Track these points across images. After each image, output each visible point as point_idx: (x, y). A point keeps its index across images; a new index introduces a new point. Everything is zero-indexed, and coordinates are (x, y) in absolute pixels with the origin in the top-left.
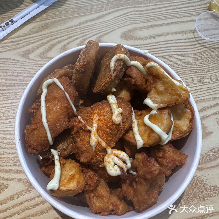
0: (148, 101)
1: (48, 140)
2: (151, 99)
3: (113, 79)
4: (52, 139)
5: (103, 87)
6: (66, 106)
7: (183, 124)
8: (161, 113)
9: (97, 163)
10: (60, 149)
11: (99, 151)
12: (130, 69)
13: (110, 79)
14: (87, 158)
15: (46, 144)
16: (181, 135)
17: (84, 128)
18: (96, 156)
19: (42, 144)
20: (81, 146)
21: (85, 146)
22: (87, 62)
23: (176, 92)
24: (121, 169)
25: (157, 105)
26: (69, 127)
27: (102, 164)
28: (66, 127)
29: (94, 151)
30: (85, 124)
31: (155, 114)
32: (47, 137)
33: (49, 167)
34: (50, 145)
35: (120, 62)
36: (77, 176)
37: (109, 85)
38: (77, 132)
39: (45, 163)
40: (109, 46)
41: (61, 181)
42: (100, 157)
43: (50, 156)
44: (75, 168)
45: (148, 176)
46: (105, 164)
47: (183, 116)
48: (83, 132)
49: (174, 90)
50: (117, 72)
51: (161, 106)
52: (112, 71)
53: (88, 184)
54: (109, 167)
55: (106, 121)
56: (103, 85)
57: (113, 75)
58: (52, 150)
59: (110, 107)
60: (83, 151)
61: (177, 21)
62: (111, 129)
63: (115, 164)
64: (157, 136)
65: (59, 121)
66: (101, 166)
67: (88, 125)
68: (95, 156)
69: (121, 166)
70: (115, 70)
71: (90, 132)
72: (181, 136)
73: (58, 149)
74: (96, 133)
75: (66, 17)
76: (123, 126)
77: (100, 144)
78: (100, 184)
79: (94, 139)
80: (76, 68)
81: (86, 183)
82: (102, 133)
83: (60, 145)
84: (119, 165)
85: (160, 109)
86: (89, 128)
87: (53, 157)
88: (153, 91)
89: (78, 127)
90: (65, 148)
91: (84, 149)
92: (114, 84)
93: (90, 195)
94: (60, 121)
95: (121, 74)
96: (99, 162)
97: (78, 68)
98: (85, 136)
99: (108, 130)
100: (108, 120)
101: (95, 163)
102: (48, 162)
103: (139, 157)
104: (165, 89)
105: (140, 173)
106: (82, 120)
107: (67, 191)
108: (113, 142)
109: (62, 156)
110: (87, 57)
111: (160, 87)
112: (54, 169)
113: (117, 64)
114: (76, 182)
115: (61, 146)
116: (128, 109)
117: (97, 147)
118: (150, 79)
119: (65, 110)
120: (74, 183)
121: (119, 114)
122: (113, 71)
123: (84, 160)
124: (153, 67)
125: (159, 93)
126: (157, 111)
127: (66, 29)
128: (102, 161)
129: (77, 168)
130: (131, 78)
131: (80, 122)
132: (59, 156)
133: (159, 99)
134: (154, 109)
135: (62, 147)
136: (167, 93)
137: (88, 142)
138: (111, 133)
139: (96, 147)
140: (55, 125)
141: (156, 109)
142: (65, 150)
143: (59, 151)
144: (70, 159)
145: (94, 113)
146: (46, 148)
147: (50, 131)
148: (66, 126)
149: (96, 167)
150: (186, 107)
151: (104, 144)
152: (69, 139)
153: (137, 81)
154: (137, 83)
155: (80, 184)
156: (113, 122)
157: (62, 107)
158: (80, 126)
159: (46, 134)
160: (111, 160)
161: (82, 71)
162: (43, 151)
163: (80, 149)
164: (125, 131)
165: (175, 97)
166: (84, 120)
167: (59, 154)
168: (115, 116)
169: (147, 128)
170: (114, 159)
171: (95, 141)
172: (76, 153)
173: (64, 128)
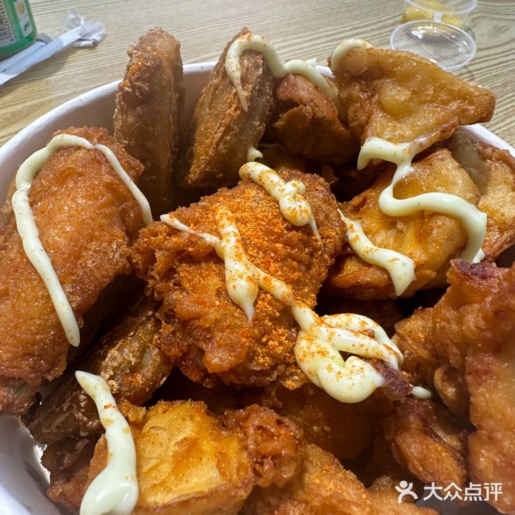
0: (375, 146)
1: (58, 326)
2: (379, 136)
3: (246, 109)
4: (77, 319)
5: (221, 146)
6: (107, 181)
8: (431, 165)
9: (275, 374)
10: (114, 369)
11: (270, 321)
12: (288, 83)
13: (236, 110)
14: (231, 348)
15: (53, 343)
16: (508, 234)
17: (190, 249)
18: (264, 339)
19: (35, 347)
20: (195, 309)
21: (213, 305)
23: (451, 90)
24: (378, 363)
25: (406, 146)
26: (134, 261)
27: (292, 374)
28: (125, 261)
29: (250, 319)
30: (192, 232)
31: (412, 175)
32: (53, 310)
35: (254, 58)
36: (208, 446)
37: (236, 134)
38: (169, 273)
39: (61, 458)
40: (204, 70)
41: (145, 470)
42: (281, 344)
43: (79, 407)
44: (192, 418)
46: (306, 366)
47: (488, 179)
48: (192, 268)
49: (442, 87)
50: (254, 88)
51: (421, 144)
52: (237, 81)
53: (264, 457)
54: (330, 369)
55: (262, 220)
56: (220, 135)
57: (244, 94)
58: (83, 377)
59: (261, 187)
60: (208, 325)
62: (287, 244)
63: (345, 355)
64: (453, 222)
65: (92, 238)
66: (291, 384)
67: (204, 231)
68: (258, 341)
69: (371, 353)
70: (244, 80)
71: (214, 257)
73: (107, 367)
74: (241, 250)
76: (322, 238)
77: (266, 293)
78: (311, 462)
79: (240, 271)
80: (122, 88)
81: (259, 458)
82: (263, 258)
83: (113, 352)
84: (362, 352)
86: (209, 238)
87: (92, 408)
88: (379, 117)
89: (167, 250)
90: (133, 360)
91: (213, 315)
92: (250, 132)
94: (97, 240)
95: (264, 100)
96: (281, 368)
97: (127, 89)
99: (279, 246)
100: (267, 217)
101: (263, 373)
104: (414, 93)
106: (177, 224)
108: (306, 290)
109: (128, 398)
111: (394, 94)
112: (101, 440)
113: (246, 62)
114: (213, 463)
115: (116, 356)
116: (317, 190)
117: (260, 302)
118: (356, 90)
119: (108, 196)
121: (298, 193)
122: (239, 82)
123: (220, 358)
124: (355, 50)
125: (397, 114)
126: (412, 166)
128: (289, 362)
130: (297, 105)
131: (174, 231)
132: (117, 396)
133: (405, 129)
134: (402, 162)
135: (120, 359)
136: (425, 102)
137: (218, 293)
138: (290, 254)
139: (256, 303)
140: (79, 257)
141: (410, 157)
142: (134, 370)
143: (112, 378)
144: (162, 402)
145: (213, 207)
146: (53, 365)
147: (62, 283)
148: (121, 256)
149: (274, 394)
150: (485, 157)
153: (316, 106)
154: (320, 115)
155: (234, 465)
156: (285, 220)
157: (94, 189)
158: (176, 243)
159: (48, 298)
160: (325, 345)
161: (141, 93)
162: (46, 382)
163: (197, 323)
164: (331, 256)
165: (454, 106)
166: (187, 223)
167: (112, 390)
168: (286, 197)
169: (400, 226)
170: (335, 338)
171: (245, 276)
172: (185, 355)
173: (117, 264)
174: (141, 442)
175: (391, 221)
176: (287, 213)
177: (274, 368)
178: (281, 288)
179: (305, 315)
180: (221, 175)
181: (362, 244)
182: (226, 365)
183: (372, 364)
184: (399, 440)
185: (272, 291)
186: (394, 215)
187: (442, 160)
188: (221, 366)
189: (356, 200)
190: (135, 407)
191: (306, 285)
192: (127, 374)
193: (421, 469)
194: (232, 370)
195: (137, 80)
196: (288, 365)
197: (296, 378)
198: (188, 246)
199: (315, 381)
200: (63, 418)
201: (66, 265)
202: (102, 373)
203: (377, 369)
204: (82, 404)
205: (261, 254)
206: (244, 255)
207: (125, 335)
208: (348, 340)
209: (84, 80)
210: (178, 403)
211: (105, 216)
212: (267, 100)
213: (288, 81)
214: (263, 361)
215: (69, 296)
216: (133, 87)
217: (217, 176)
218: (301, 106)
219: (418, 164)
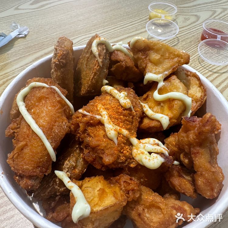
0: (150, 76)
1: (48, 155)
2: (151, 72)
3: (101, 66)
4: (54, 151)
5: (93, 80)
7: (196, 91)
8: (170, 81)
9: (127, 163)
10: (68, 168)
11: (123, 144)
12: (115, 54)
13: (98, 66)
14: (112, 155)
15: (47, 161)
17: (91, 122)
18: (122, 151)
19: (41, 164)
20: (97, 143)
21: (103, 141)
22: (66, 51)
23: (175, 54)
24: (162, 154)
25: (160, 75)
26: (71, 128)
27: (132, 162)
29: (116, 144)
30: (91, 115)
31: (164, 85)
32: (46, 149)
33: (58, 208)
34: (53, 162)
35: (102, 46)
37: (98, 76)
38: (85, 131)
39: (50, 204)
41: (90, 201)
42: (128, 152)
43: (56, 184)
44: (100, 182)
45: (207, 128)
46: (137, 158)
47: (190, 84)
48: (93, 128)
49: (171, 53)
50: (103, 58)
51: (166, 74)
53: (129, 191)
54: (146, 158)
55: (114, 108)
56: (92, 76)
57: (100, 60)
58: (57, 172)
59: (111, 95)
60: (102, 148)
62: (124, 116)
63: (150, 153)
64: (180, 102)
65: (55, 122)
66: (132, 165)
67: (95, 115)
68: (120, 152)
69: (159, 151)
70: (100, 55)
71: (100, 123)
72: (200, 104)
73: (65, 168)
74: (110, 120)
75: (18, 58)
76: (135, 112)
77: (120, 134)
78: (143, 191)
79: (111, 129)
80: (55, 63)
82: (117, 122)
83: (67, 162)
84: (156, 151)
85: (166, 79)
86: (98, 117)
87: (62, 183)
88: (150, 65)
89: (83, 123)
90: (74, 164)
91: (104, 144)
92: (103, 74)
94: (58, 122)
95: (107, 61)
96: (129, 160)
97: (57, 62)
98: (97, 130)
99: (122, 117)
100: (115, 106)
101: (123, 163)
102: (54, 200)
104: (162, 56)
105: (191, 138)
106: (85, 113)
109: (74, 178)
110: (64, 47)
111: (155, 56)
113: (99, 48)
114: (112, 195)
116: (131, 94)
117: (119, 138)
118: (140, 55)
119: (59, 105)
120: (109, 197)
121: (125, 96)
122: (98, 56)
123: (109, 159)
124: (139, 41)
125: (156, 63)
126: (164, 82)
129: (102, 182)
130: (119, 62)
131: (84, 116)
132: (70, 178)
133: (160, 69)
134: (160, 81)
135: (69, 164)
136: (166, 59)
137: (104, 136)
138: (126, 119)
139: (117, 138)
140: (52, 129)
141: (162, 79)
142: (75, 168)
143: (67, 172)
144: (87, 178)
145: (96, 105)
146: (47, 169)
147: (48, 139)
148: (67, 127)
149: (127, 170)
150: (188, 76)
152: (75, 150)
153: (126, 62)
154: (128, 65)
155: (119, 195)
156: (122, 107)
157: (53, 103)
158: (86, 120)
159: (43, 145)
160: (143, 150)
161: (63, 64)
162: (45, 175)
163: (98, 148)
164: (139, 118)
165: (176, 59)
166: (88, 112)
167: (68, 176)
168: (122, 98)
169: (162, 104)
170: (146, 147)
171: (113, 130)
172: (95, 160)
173: (66, 130)
174: (83, 193)
175: (158, 103)
176: (123, 104)
177: (126, 160)
178: (125, 132)
179: (134, 140)
180: (93, 91)
181: (149, 112)
182: (111, 161)
183: (160, 155)
184: (171, 180)
185: (123, 133)
186: (159, 101)
187: (174, 79)
188: (109, 162)
189: (145, 96)
190: (78, 181)
191: (132, 130)
192: (72, 170)
193: (180, 188)
194: (113, 163)
195: (61, 59)
196: (131, 159)
197: (134, 163)
198: (90, 120)
199: (141, 163)
200: (50, 189)
201: (48, 132)
202: (64, 170)
203: (162, 156)
204: (58, 183)
205: (116, 121)
206: (111, 122)
207: (69, 155)
208: (150, 148)
209: (23, 52)
210: (93, 178)
211: (59, 113)
212: (108, 61)
214: (123, 158)
215: (51, 143)
216: (59, 61)
217: (92, 91)
218: (121, 62)
219: (166, 82)
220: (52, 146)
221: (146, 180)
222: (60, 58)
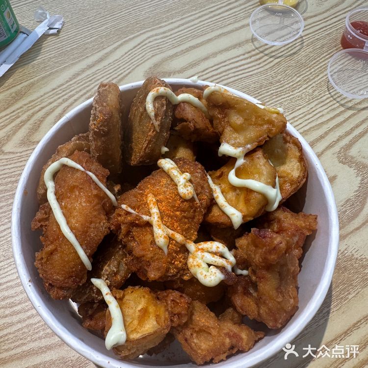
0: (226, 148)
1: (82, 263)
2: (228, 142)
3: (158, 131)
4: (89, 259)
5: (147, 150)
6: (95, 193)
7: (292, 168)
8: (252, 160)
9: (179, 275)
10: (107, 275)
11: (175, 253)
12: (180, 108)
13: (153, 132)
14: (159, 269)
15: (81, 271)
16: (294, 186)
17: (137, 222)
18: (173, 262)
19: (73, 273)
20: (142, 253)
21: (149, 250)
22: (108, 114)
23: (264, 119)
24: (222, 269)
25: (241, 149)
26: (111, 229)
27: (187, 273)
28: (107, 230)
29: (166, 254)
30: (137, 214)
31: (243, 165)
32: (79, 257)
33: (96, 316)
34: (88, 271)
35: (161, 101)
36: (151, 309)
37: (154, 143)
38: (128, 233)
39: (87, 311)
40: (133, 88)
41: (127, 324)
42: (180, 262)
44: (144, 297)
46: (193, 270)
47: (287, 156)
48: (139, 229)
49: (260, 117)
50: (162, 118)
51: (248, 149)
52: (153, 117)
53: (175, 315)
54: (202, 274)
55: (170, 199)
56: (146, 145)
57: (157, 123)
58: (94, 281)
59: (169, 176)
60: (148, 260)
61: (221, 33)
62: (183, 211)
63: (209, 265)
64: (260, 195)
65: (91, 222)
66: (186, 278)
67: (142, 214)
68: (170, 263)
69: (220, 265)
70: (156, 115)
71: (149, 225)
72: (294, 189)
73: (104, 274)
74: (160, 223)
76: (199, 201)
77: (173, 240)
78: (196, 310)
79: (160, 234)
80: (93, 130)
81: (173, 315)
82: (171, 221)
83: (106, 267)
84: (216, 264)
85: (249, 154)
86: (146, 218)
87: (99, 292)
88: (228, 130)
89: (126, 223)
90: (115, 270)
91: (150, 255)
92: (162, 139)
93: (185, 334)
94: (94, 222)
95: (168, 120)
96: (181, 272)
97: (96, 130)
98: (143, 234)
99: (178, 213)
100: (172, 197)
101: (175, 276)
102: (92, 308)
103: (242, 242)
104: (245, 120)
105: (256, 260)
106: (130, 210)
107: (144, 338)
108: (192, 232)
109: (114, 287)
110: (105, 107)
111: (236, 119)
113: (157, 105)
114: (154, 318)
115: (107, 269)
116: (198, 172)
117: (170, 246)
118: (216, 113)
119: (96, 201)
120: (151, 320)
121: (187, 182)
123: (154, 275)
124: (215, 93)
125: (237, 129)
126: (244, 159)
127: (54, 89)
128: (185, 268)
129: (147, 296)
130: (186, 122)
131: (128, 213)
132: (109, 287)
133: (241, 139)
134: (239, 157)
135: (109, 270)
136: (251, 124)
137: (151, 243)
138: (184, 216)
139: (169, 246)
140: (87, 232)
141: (243, 155)
142: (116, 274)
143: (107, 279)
144: (130, 287)
145: (146, 193)
146: (81, 279)
147: (81, 245)
148: (105, 228)
149: (179, 282)
150: (286, 142)
151: (179, 237)
152: (118, 252)
153: (196, 123)
154: (198, 127)
155: (163, 319)
156: (181, 197)
157: (89, 198)
158: (130, 220)
159: (76, 252)
160: (200, 261)
161: (104, 132)
162: (78, 286)
163: (143, 259)
164: (205, 208)
165: (265, 126)
166: (133, 208)
167: (107, 284)
168: (181, 187)
169: (238, 191)
170: (204, 258)
171: (163, 237)
172: (138, 270)
173: (104, 233)
174: (123, 307)
176: (182, 195)
177: (177, 273)
179: (192, 246)
181: (221, 200)
182: (157, 277)
183: (220, 270)
184: (233, 298)
185: (176, 239)
186: (235, 186)
187: (258, 158)
188: (155, 278)
189: (218, 173)
190: (119, 290)
191: (192, 229)
192: (114, 276)
193: (241, 310)
194: (161, 278)
195: (101, 126)
196: (184, 270)
197: (188, 274)
198: (136, 221)
199: (195, 277)
200: (86, 296)
201: (81, 236)
202: (102, 277)
203: (222, 272)
204: (95, 291)
205: (170, 219)
206: (161, 225)
207: (110, 259)
208: (210, 258)
210: (137, 287)
211: (95, 210)
212: (170, 119)
213: (180, 106)
214: (173, 271)
215: (85, 250)
216: (100, 130)
218: (188, 123)
219: (247, 159)
220: (86, 253)
221: (203, 293)
222: (100, 124)
